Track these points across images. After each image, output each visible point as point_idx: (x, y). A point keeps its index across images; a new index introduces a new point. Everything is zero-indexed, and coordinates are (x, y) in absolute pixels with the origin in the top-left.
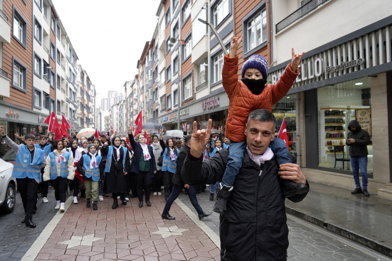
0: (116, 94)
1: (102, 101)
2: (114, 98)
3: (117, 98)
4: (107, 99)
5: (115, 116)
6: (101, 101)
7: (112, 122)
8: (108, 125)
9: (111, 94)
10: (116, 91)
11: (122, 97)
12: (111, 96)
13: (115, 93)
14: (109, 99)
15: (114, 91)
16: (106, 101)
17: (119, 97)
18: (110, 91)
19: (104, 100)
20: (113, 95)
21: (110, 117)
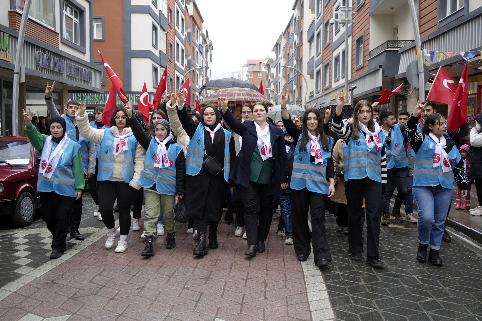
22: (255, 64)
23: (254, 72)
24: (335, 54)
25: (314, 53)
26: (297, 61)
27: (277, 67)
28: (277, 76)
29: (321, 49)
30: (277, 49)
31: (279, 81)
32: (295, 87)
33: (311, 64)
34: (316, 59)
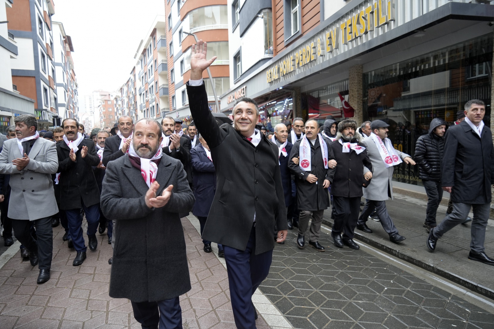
22: (106, 95)
23: (105, 100)
24: (149, 87)
25: (142, 102)
26: (134, 102)
27: (122, 101)
28: (123, 107)
29: (144, 84)
30: (122, 91)
31: (124, 109)
32: (134, 115)
33: (141, 105)
34: (143, 105)
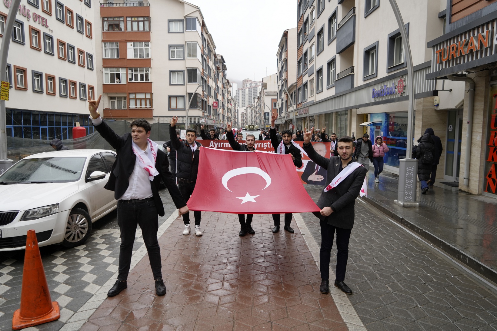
0: (251, 84)
1: (237, 92)
2: (249, 89)
3: (252, 88)
4: (242, 90)
5: (249, 115)
6: (235, 91)
7: (247, 119)
8: (243, 120)
9: (246, 84)
10: (251, 80)
11: (256, 87)
12: (246, 85)
13: (249, 82)
14: (244, 89)
15: (249, 80)
16: (241, 92)
17: (254, 88)
18: (245, 80)
19: (239, 90)
20: (248, 85)
21: (245, 115)
